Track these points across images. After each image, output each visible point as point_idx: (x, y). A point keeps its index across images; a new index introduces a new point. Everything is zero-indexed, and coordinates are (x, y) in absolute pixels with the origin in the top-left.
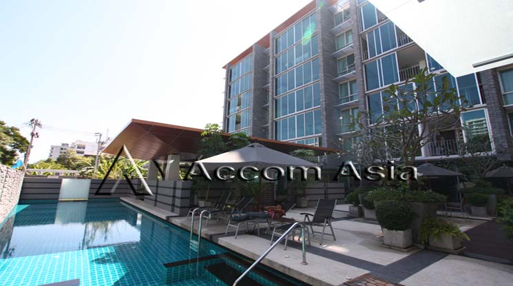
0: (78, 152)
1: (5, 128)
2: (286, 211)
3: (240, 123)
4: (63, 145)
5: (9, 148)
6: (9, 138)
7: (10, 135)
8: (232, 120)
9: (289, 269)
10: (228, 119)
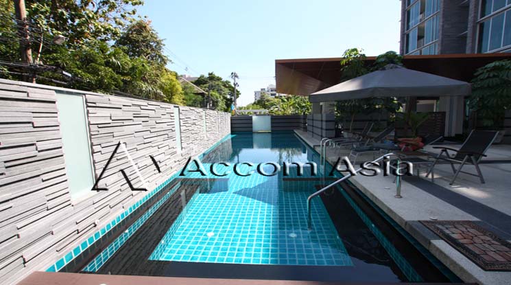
0: (272, 95)
1: (223, 82)
2: (425, 145)
3: (423, 37)
4: (262, 89)
5: (229, 97)
6: (226, 89)
7: (227, 87)
8: (413, 35)
9: (376, 198)
10: (408, 36)
